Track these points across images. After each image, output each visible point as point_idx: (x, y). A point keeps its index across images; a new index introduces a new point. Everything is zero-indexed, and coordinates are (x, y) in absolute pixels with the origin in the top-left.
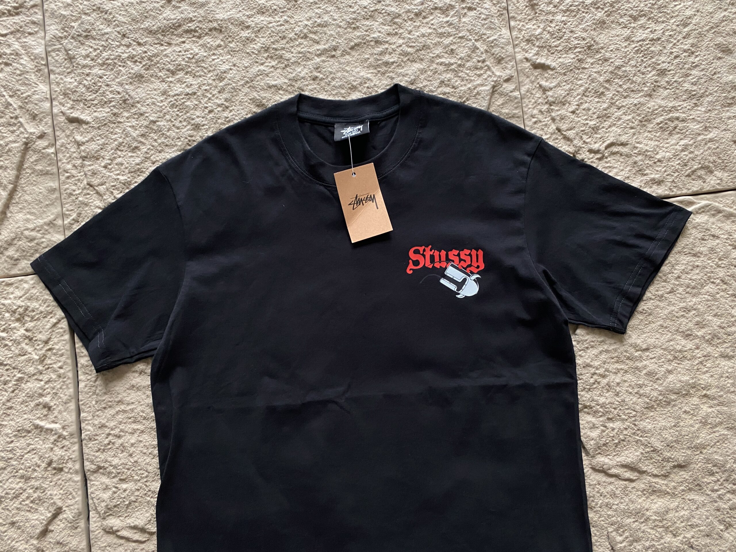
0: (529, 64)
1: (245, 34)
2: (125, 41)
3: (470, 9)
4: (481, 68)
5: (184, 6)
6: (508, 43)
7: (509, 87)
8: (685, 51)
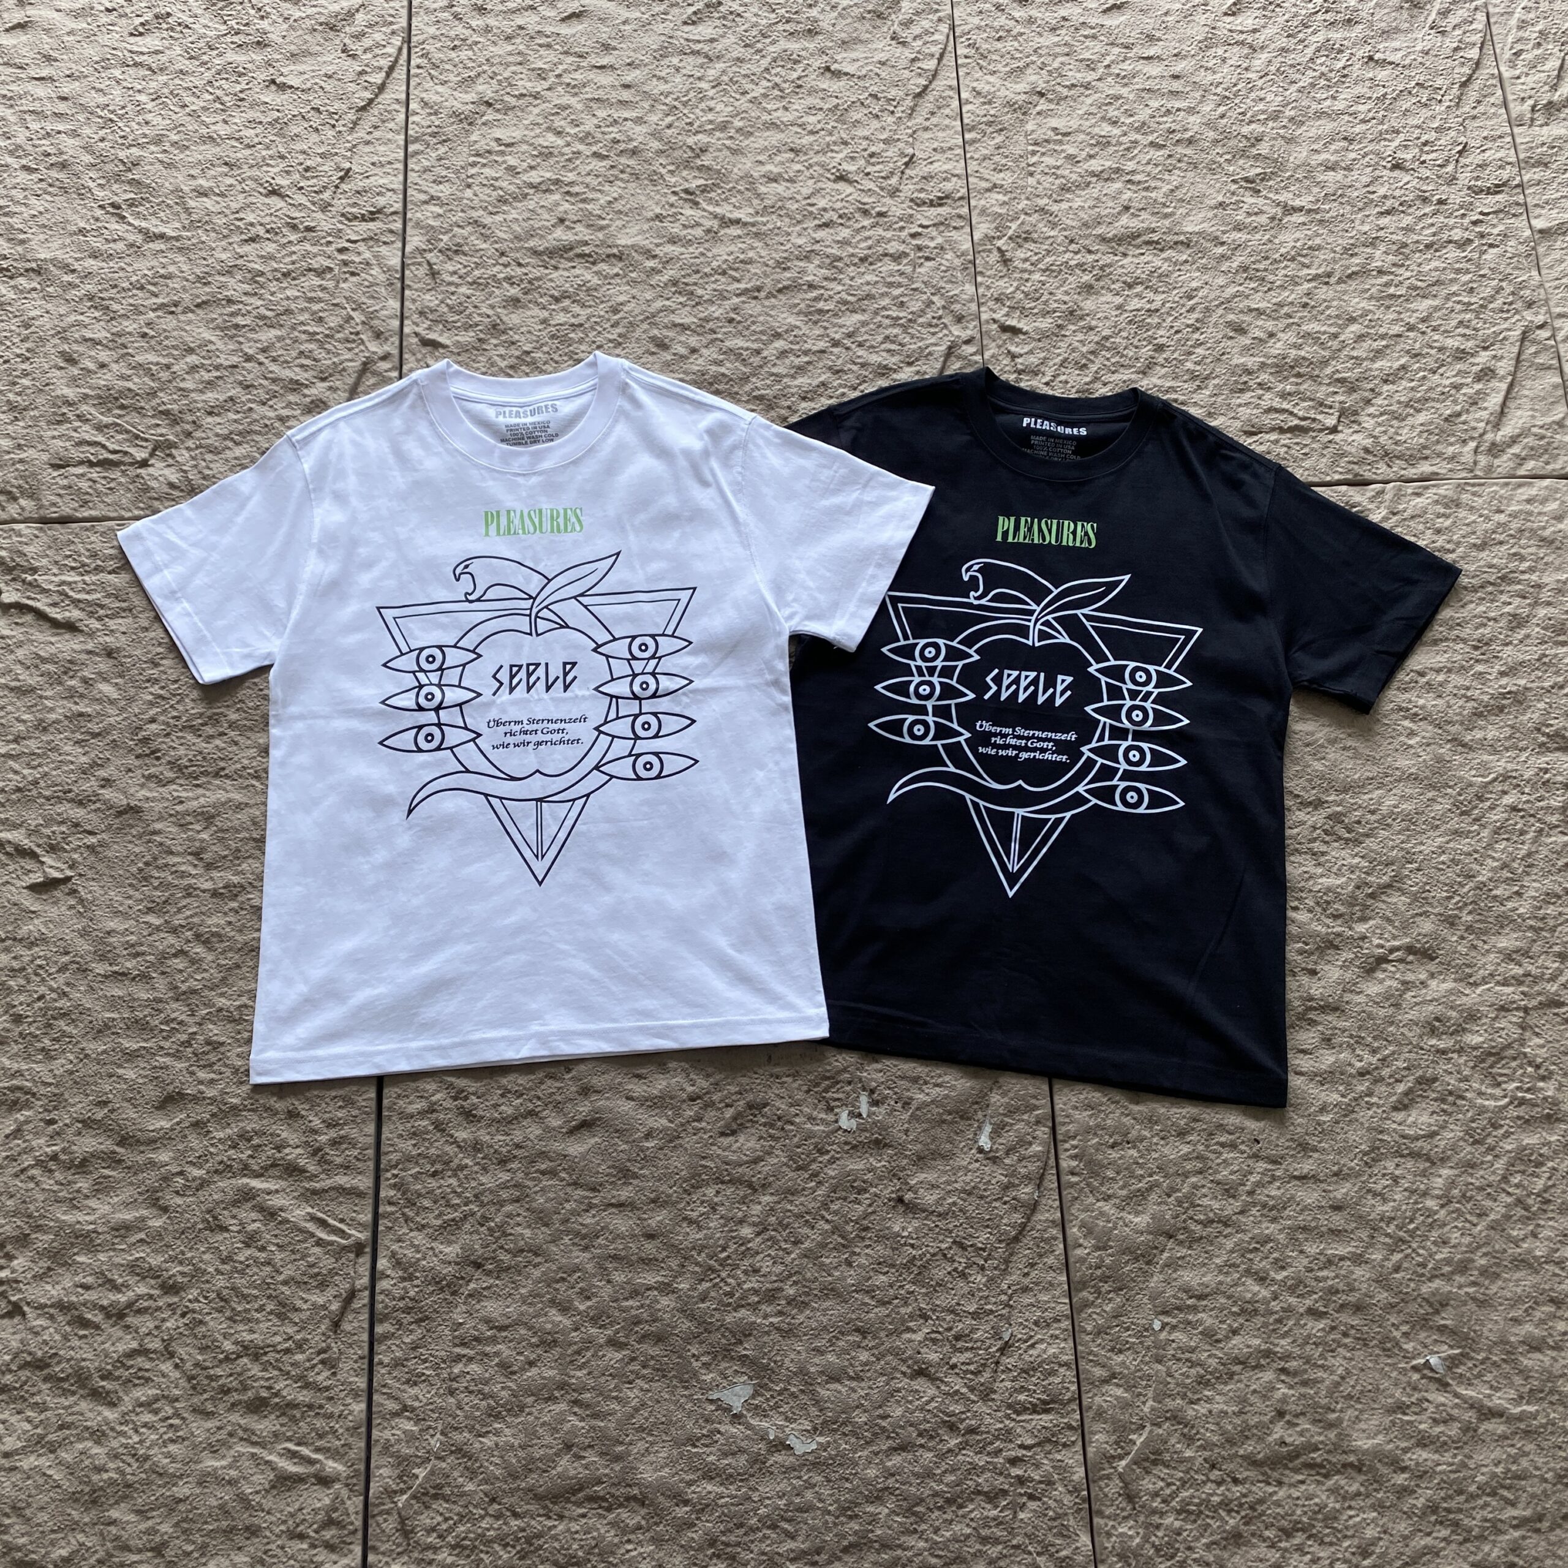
0: (995, 326)
1: (650, 264)
2: (504, 260)
3: (928, 259)
4: (937, 326)
5: (579, 227)
6: (971, 301)
7: (969, 349)
8: (1188, 326)
